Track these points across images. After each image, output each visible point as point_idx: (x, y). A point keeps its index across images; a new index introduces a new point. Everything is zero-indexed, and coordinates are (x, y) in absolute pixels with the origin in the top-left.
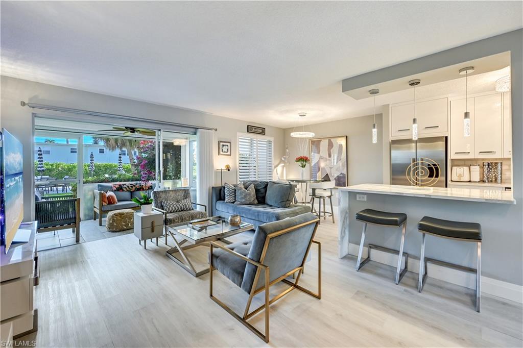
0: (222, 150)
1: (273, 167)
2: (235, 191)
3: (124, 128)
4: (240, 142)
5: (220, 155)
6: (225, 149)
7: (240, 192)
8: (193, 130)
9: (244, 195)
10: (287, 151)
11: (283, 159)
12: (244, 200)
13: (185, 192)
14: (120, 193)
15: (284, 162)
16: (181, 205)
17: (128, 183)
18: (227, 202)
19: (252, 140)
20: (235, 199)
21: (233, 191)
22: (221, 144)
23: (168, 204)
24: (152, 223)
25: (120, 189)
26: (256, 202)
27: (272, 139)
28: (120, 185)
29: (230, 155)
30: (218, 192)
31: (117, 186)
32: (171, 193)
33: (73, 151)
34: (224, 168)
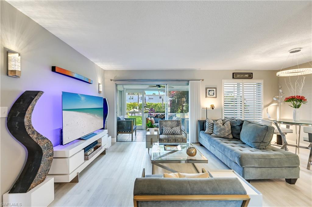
0: (209, 94)
1: (263, 106)
2: (213, 125)
3: (156, 85)
4: (225, 87)
5: (207, 98)
6: (211, 93)
7: (216, 126)
8: (187, 82)
9: (219, 129)
10: (281, 91)
11: (275, 99)
12: (218, 134)
13: (178, 122)
14: (156, 119)
15: (276, 102)
16: (172, 130)
17: (160, 114)
18: (206, 133)
19: (238, 84)
20: (213, 132)
21: (212, 125)
22: (208, 89)
23: (167, 129)
24: (152, 139)
25: (157, 116)
26: (231, 136)
27: (261, 81)
28: (157, 115)
29: (216, 97)
30: (202, 124)
31: (156, 115)
32: (169, 122)
33: (160, 98)
34: (209, 107)
